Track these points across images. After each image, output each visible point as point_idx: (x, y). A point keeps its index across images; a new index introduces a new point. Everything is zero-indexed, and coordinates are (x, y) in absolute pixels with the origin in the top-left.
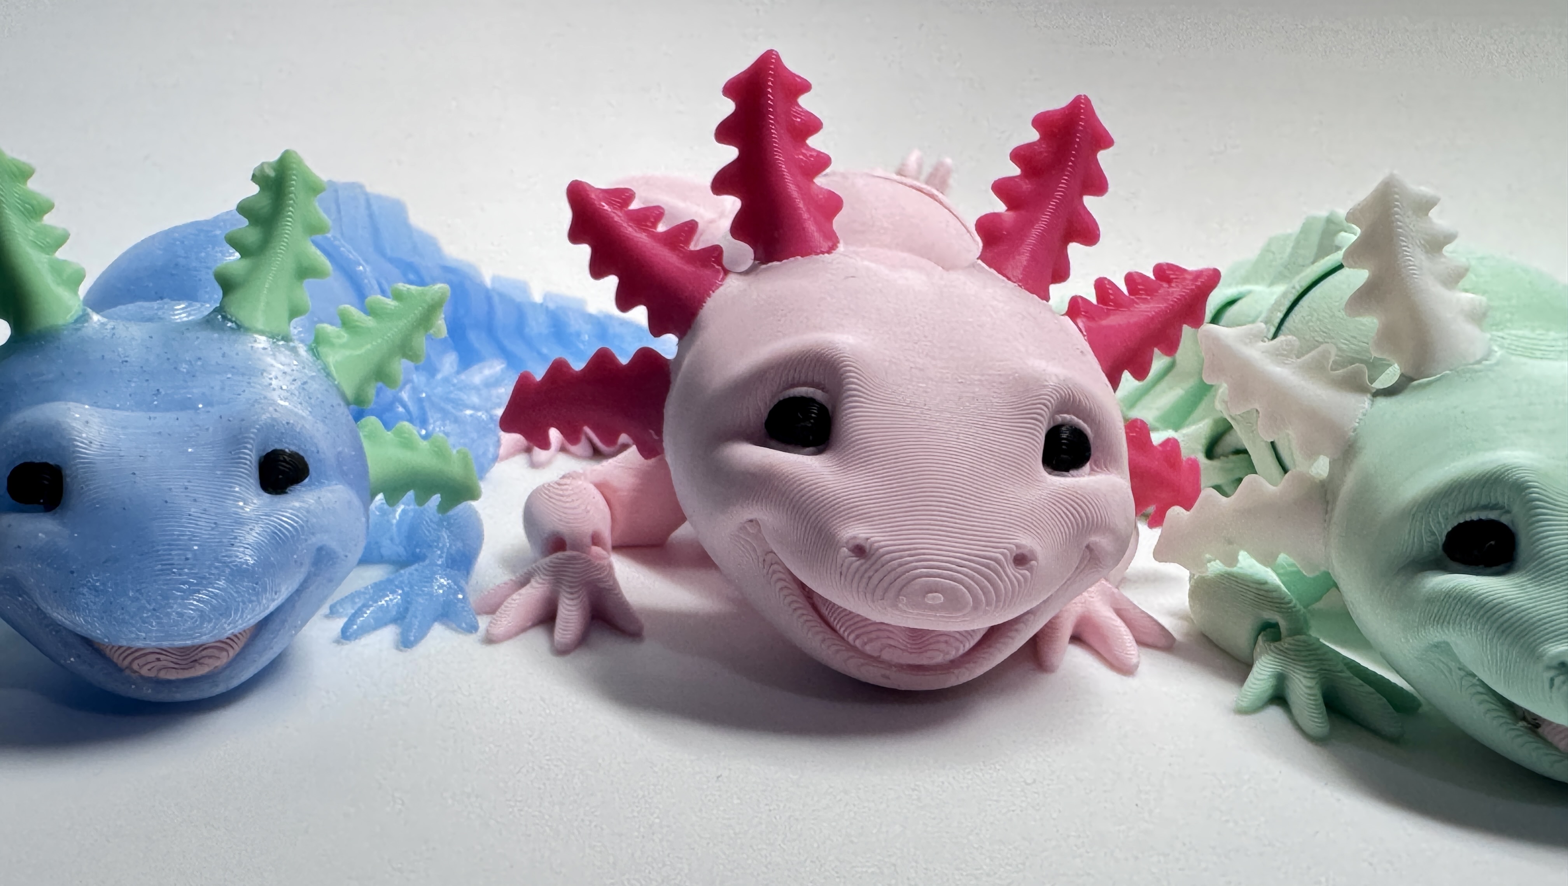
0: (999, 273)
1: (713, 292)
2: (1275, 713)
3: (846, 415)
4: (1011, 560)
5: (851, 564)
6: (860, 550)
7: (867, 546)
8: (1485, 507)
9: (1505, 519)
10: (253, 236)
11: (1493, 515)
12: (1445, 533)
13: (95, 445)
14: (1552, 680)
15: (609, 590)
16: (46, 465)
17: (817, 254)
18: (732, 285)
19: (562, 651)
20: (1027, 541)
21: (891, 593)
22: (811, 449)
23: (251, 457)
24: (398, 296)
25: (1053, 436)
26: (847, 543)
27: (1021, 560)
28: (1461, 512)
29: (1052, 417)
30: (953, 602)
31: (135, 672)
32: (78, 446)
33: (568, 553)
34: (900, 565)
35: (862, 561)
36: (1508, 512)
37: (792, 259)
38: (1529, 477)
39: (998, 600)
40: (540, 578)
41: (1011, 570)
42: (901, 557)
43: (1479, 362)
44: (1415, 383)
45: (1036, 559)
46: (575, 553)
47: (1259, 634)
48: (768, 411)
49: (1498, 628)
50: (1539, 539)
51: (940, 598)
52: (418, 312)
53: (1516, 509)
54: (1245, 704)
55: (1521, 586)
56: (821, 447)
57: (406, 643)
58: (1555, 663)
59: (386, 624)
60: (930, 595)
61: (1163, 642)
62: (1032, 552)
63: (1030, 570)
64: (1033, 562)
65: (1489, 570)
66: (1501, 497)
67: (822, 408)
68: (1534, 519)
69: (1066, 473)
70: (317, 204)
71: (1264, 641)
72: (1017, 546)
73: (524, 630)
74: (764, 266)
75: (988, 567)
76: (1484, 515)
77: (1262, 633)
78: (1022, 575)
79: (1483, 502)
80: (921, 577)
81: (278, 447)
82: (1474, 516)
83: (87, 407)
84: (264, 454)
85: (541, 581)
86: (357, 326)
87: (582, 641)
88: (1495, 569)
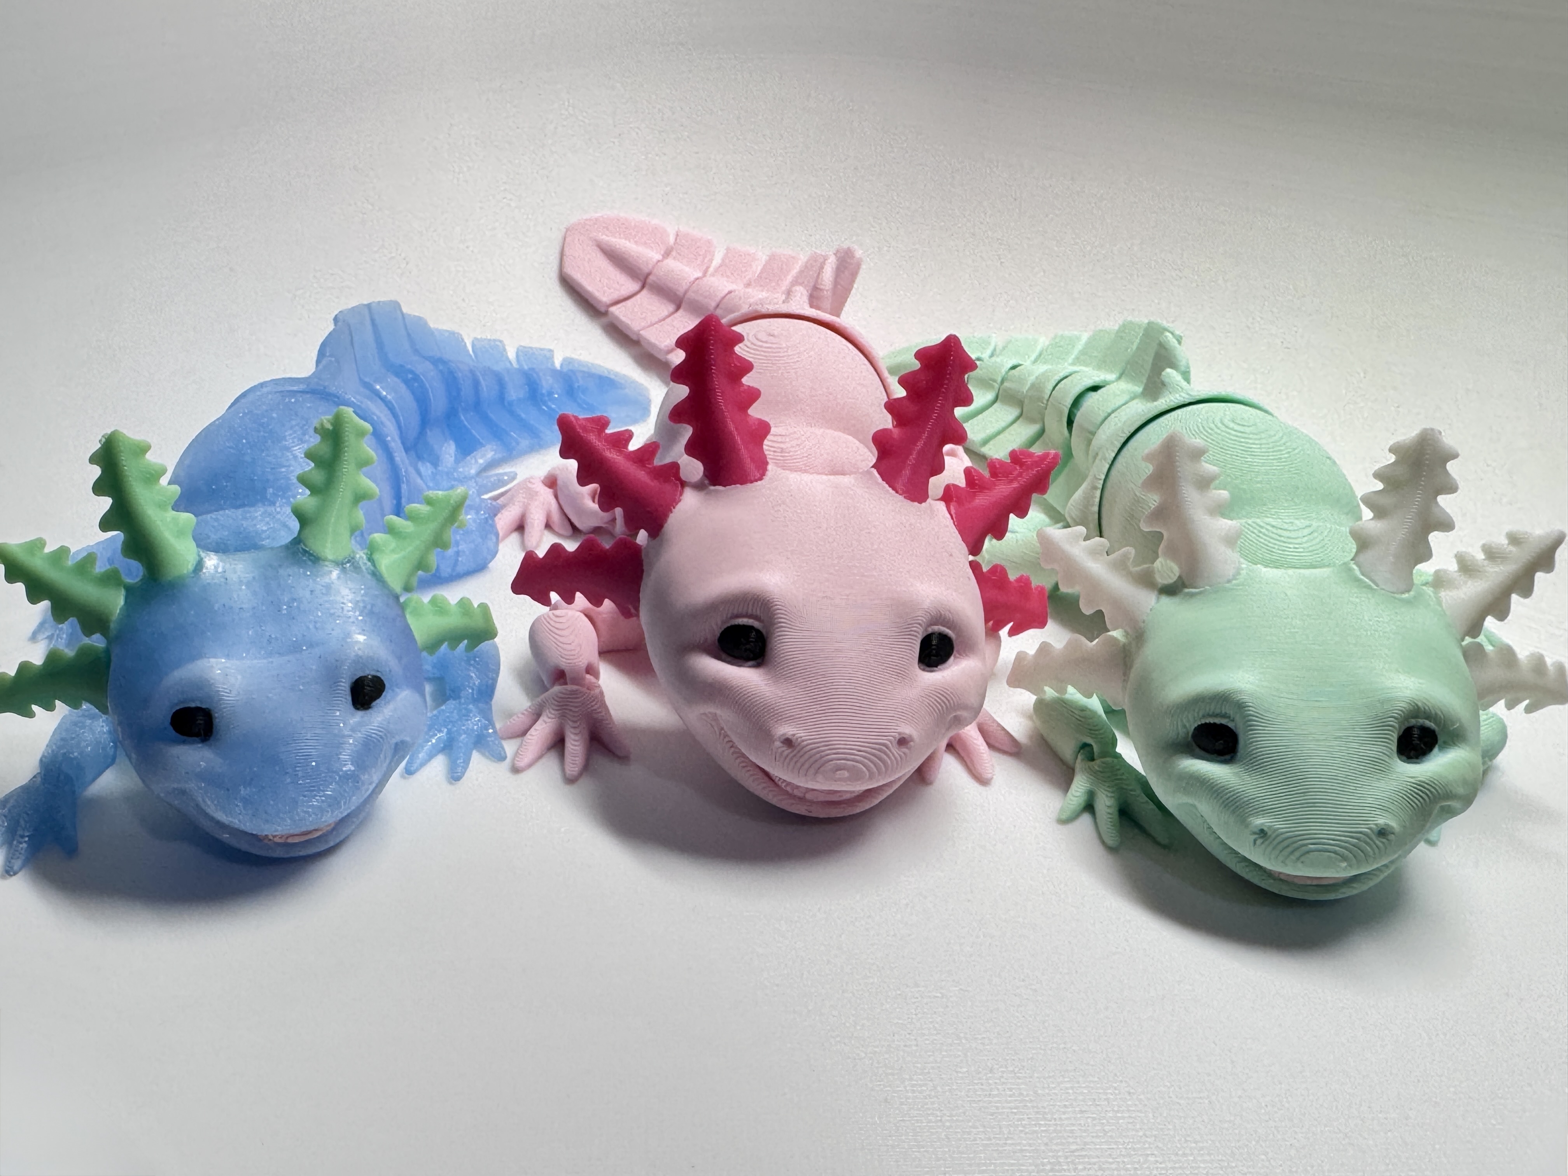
0: (890, 486)
1: (674, 508)
2: (1086, 818)
3: (776, 642)
4: (895, 743)
5: (783, 751)
6: (788, 742)
7: (794, 739)
8: (1216, 716)
9: (1231, 725)
10: (318, 477)
11: (1224, 721)
12: (1193, 728)
13: (234, 693)
14: (1255, 841)
15: (602, 720)
16: (198, 709)
17: (752, 482)
18: (689, 500)
19: (570, 781)
20: (907, 730)
21: (812, 771)
22: (751, 663)
23: (345, 686)
24: (429, 502)
25: (926, 642)
26: (779, 738)
27: (903, 741)
28: (1204, 716)
29: (926, 630)
30: (856, 775)
31: (270, 840)
32: (223, 696)
33: (570, 687)
34: (818, 752)
35: (790, 751)
36: (1233, 721)
37: (733, 486)
38: (1245, 698)
39: (887, 769)
40: (550, 712)
41: (896, 751)
42: (818, 747)
43: (1229, 581)
44: (1187, 590)
45: (912, 740)
46: (575, 687)
47: (1079, 752)
48: (721, 631)
49: (1223, 802)
50: (1252, 742)
51: (846, 774)
52: (446, 513)
53: (1238, 718)
54: (1064, 817)
55: (1236, 774)
56: (760, 661)
57: (455, 775)
58: (1256, 830)
59: (436, 755)
60: (838, 772)
61: (1014, 750)
62: (910, 736)
63: (909, 749)
64: (912, 743)
65: (1219, 758)
66: (1227, 709)
67: (758, 632)
68: (1249, 728)
69: (935, 669)
70: (365, 445)
71: (1083, 760)
72: (899, 733)
73: (540, 757)
74: (712, 488)
75: (879, 750)
76: (1218, 721)
77: (1082, 751)
78: (904, 753)
79: (1218, 711)
80: (832, 761)
81: (362, 674)
82: (1211, 720)
83: (223, 660)
84: (354, 680)
85: (550, 715)
86: (401, 532)
87: (586, 767)
88: (1223, 758)
